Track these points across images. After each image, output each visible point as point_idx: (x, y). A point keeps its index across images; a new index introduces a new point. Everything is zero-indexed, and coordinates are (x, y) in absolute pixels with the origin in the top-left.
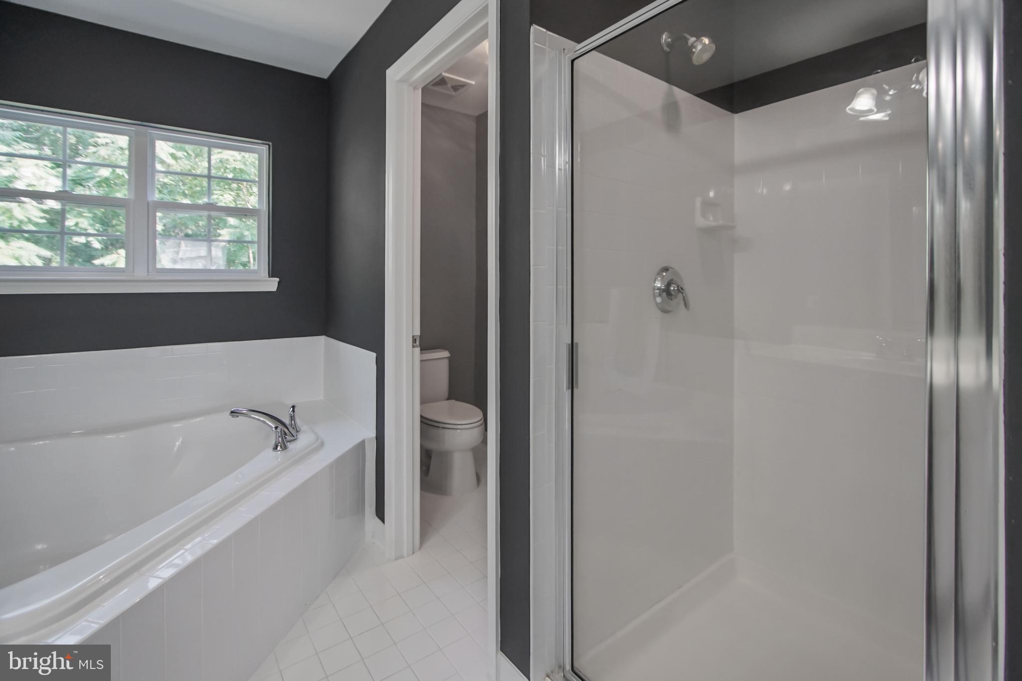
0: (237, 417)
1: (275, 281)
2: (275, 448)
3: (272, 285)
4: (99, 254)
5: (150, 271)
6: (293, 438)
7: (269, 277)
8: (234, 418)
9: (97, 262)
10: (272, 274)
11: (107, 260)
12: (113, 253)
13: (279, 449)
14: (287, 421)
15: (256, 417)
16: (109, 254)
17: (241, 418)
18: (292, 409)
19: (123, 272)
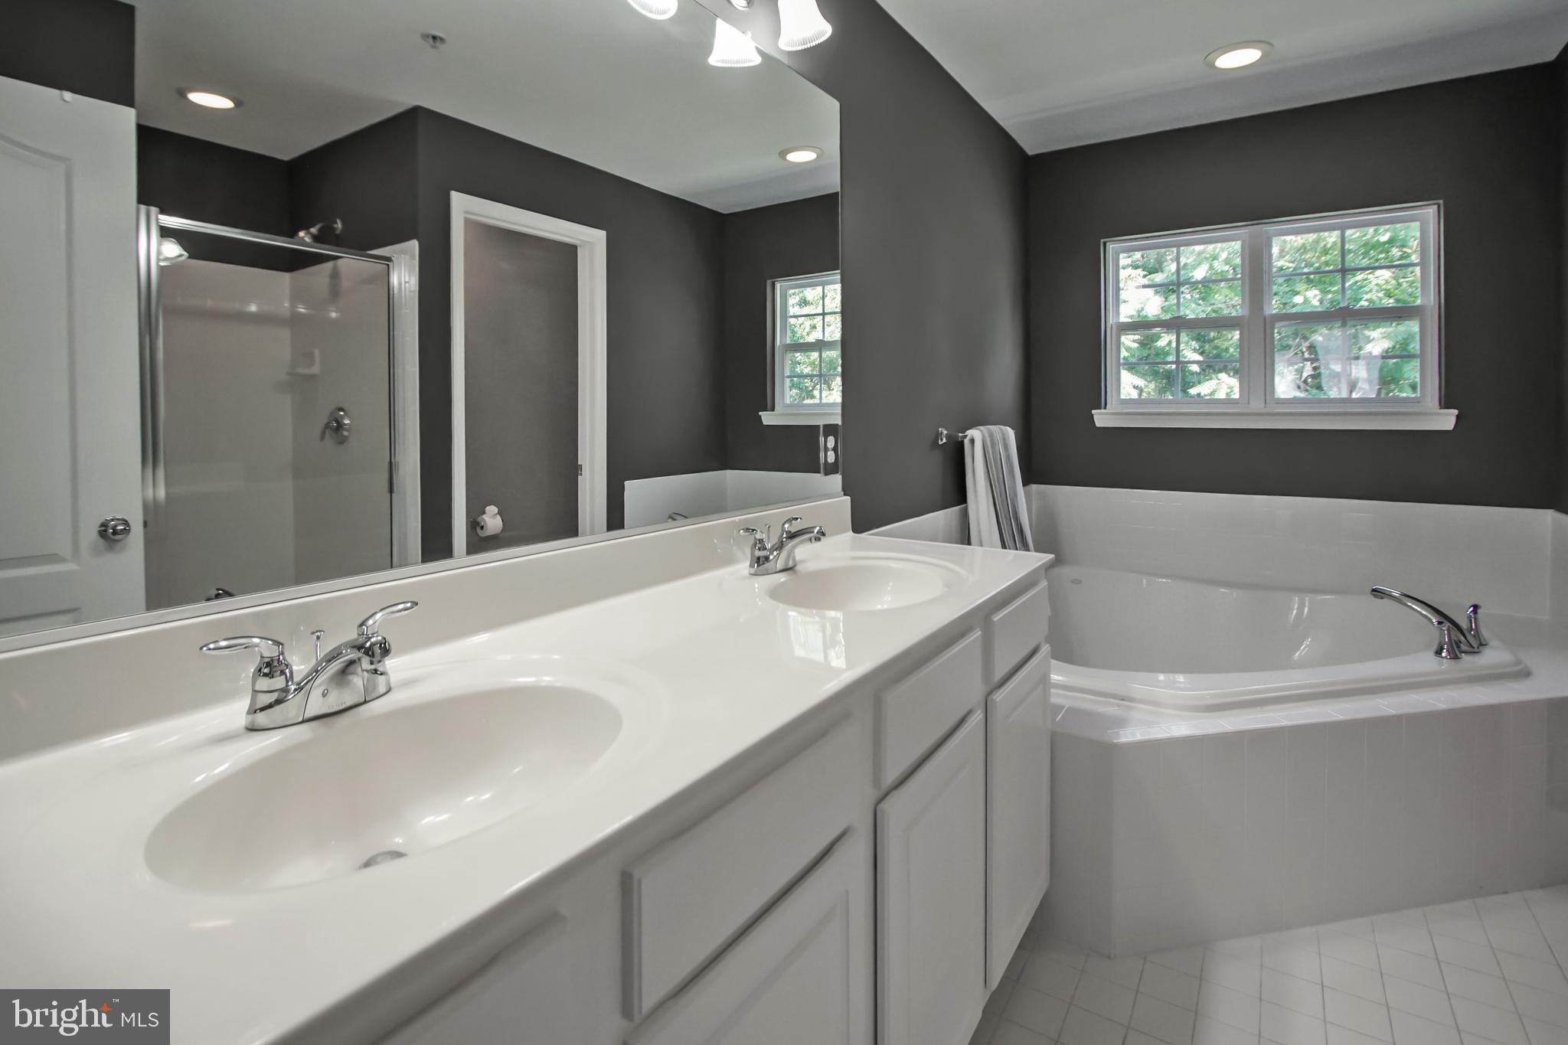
0: (1382, 598)
1: (1452, 414)
2: (1439, 652)
3: (1447, 421)
4: (1195, 379)
5: (1268, 401)
6: (1471, 650)
7: (1441, 408)
8: (1377, 599)
9: (1193, 391)
10: (1446, 403)
11: (1204, 389)
12: (1211, 379)
13: (1444, 654)
14: (1464, 625)
15: (1414, 606)
16: (1207, 380)
17: (1386, 601)
18: (1472, 609)
19: (1238, 403)
